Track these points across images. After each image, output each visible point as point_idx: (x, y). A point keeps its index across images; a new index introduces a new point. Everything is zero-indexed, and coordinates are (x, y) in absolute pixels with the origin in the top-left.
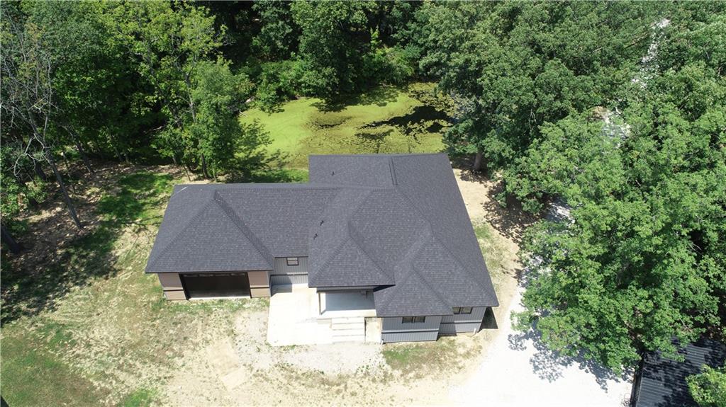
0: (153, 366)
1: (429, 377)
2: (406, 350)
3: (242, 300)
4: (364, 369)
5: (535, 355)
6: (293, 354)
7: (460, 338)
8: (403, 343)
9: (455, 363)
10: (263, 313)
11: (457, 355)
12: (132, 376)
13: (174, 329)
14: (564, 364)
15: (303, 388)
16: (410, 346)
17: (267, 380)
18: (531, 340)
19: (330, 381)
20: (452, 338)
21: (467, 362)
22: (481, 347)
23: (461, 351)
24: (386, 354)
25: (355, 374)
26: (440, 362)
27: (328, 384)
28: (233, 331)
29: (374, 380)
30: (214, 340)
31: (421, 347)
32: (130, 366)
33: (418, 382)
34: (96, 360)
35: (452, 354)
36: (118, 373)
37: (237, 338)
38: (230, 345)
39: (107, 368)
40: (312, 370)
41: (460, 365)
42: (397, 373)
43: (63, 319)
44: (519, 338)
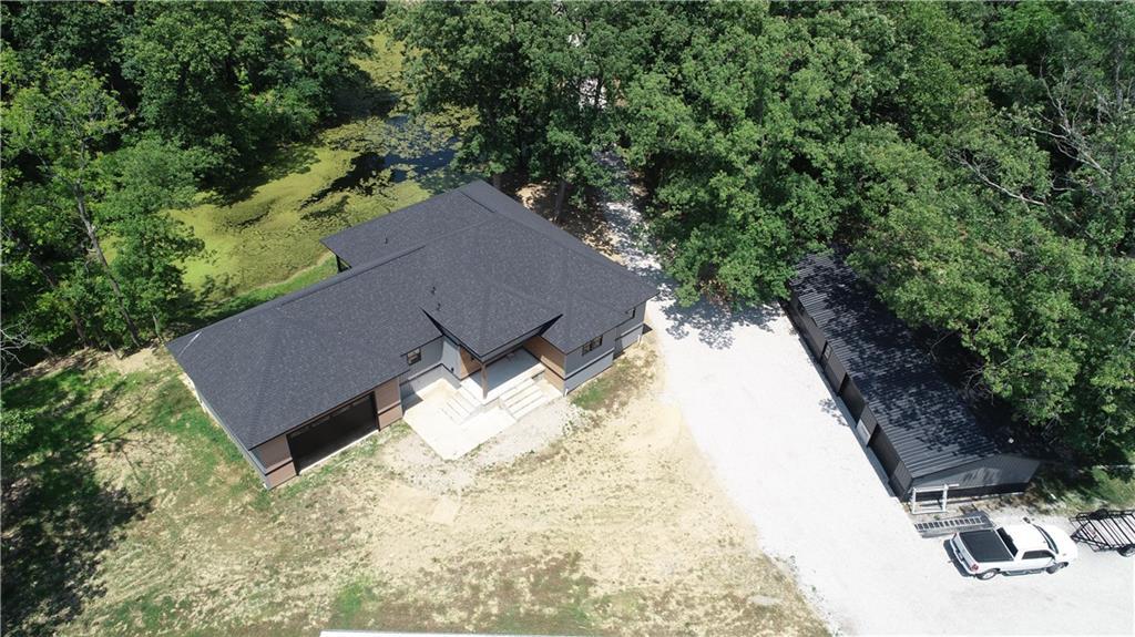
0: (332, 560)
1: (632, 399)
2: (591, 388)
3: (370, 439)
4: (569, 426)
5: (701, 334)
6: (485, 454)
7: (630, 353)
8: (584, 384)
9: (643, 376)
10: (410, 437)
11: (639, 368)
12: (316, 584)
13: (315, 512)
14: (728, 329)
15: (525, 476)
16: (592, 383)
17: (482, 491)
18: (686, 324)
19: (546, 454)
20: (623, 357)
21: (653, 369)
22: (652, 352)
23: (639, 363)
24: (577, 401)
25: (565, 435)
26: (630, 382)
27: (547, 458)
28: (392, 473)
29: (587, 430)
30: (380, 492)
31: (603, 380)
32: (301, 576)
33: (627, 408)
34: (244, 599)
35: (634, 370)
36: (292, 592)
37: (405, 476)
38: (404, 487)
39: (273, 596)
40: (519, 455)
41: (649, 375)
42: (602, 412)
43: (132, 593)
44: (677, 328)
